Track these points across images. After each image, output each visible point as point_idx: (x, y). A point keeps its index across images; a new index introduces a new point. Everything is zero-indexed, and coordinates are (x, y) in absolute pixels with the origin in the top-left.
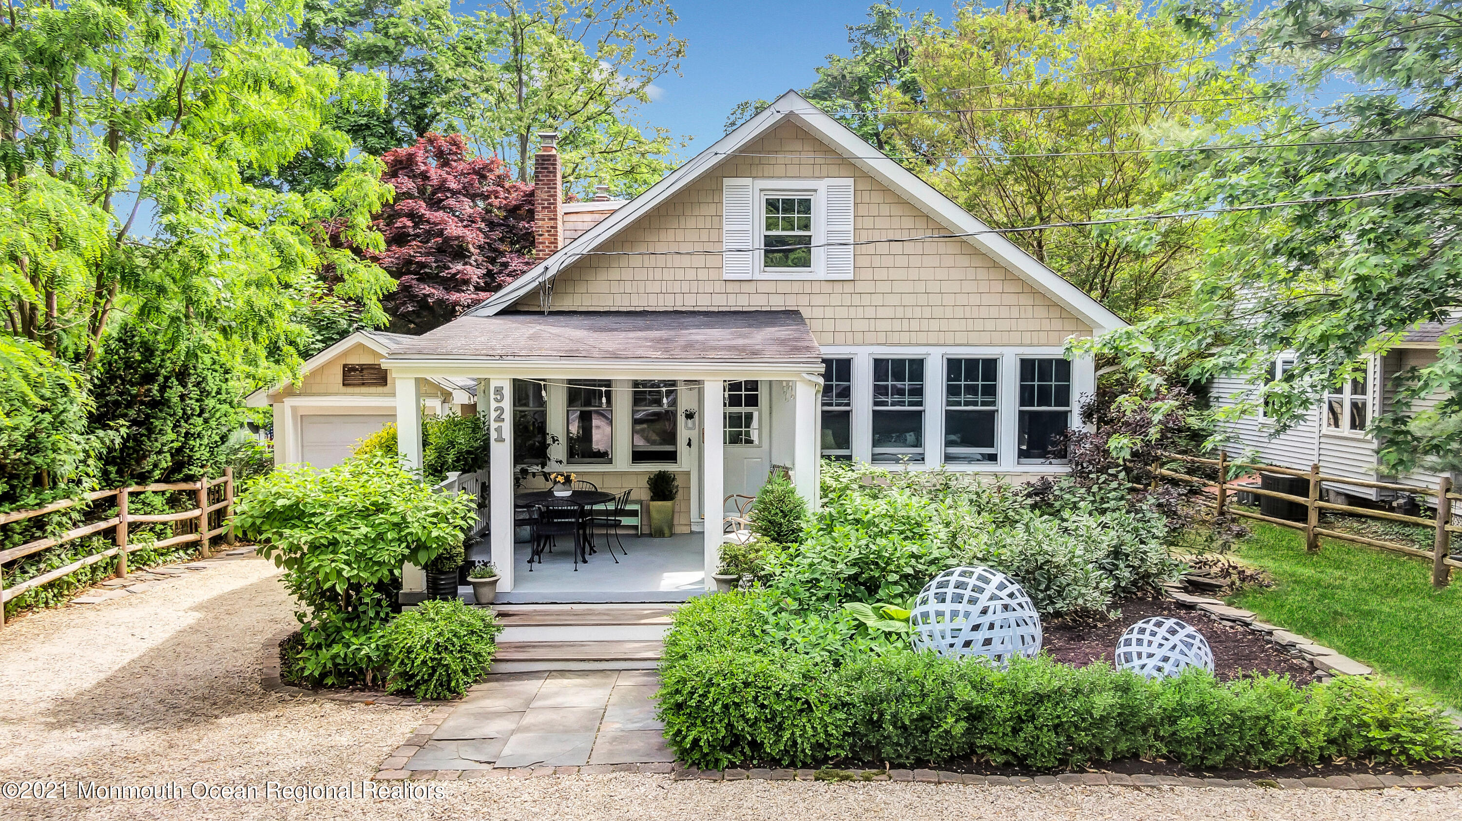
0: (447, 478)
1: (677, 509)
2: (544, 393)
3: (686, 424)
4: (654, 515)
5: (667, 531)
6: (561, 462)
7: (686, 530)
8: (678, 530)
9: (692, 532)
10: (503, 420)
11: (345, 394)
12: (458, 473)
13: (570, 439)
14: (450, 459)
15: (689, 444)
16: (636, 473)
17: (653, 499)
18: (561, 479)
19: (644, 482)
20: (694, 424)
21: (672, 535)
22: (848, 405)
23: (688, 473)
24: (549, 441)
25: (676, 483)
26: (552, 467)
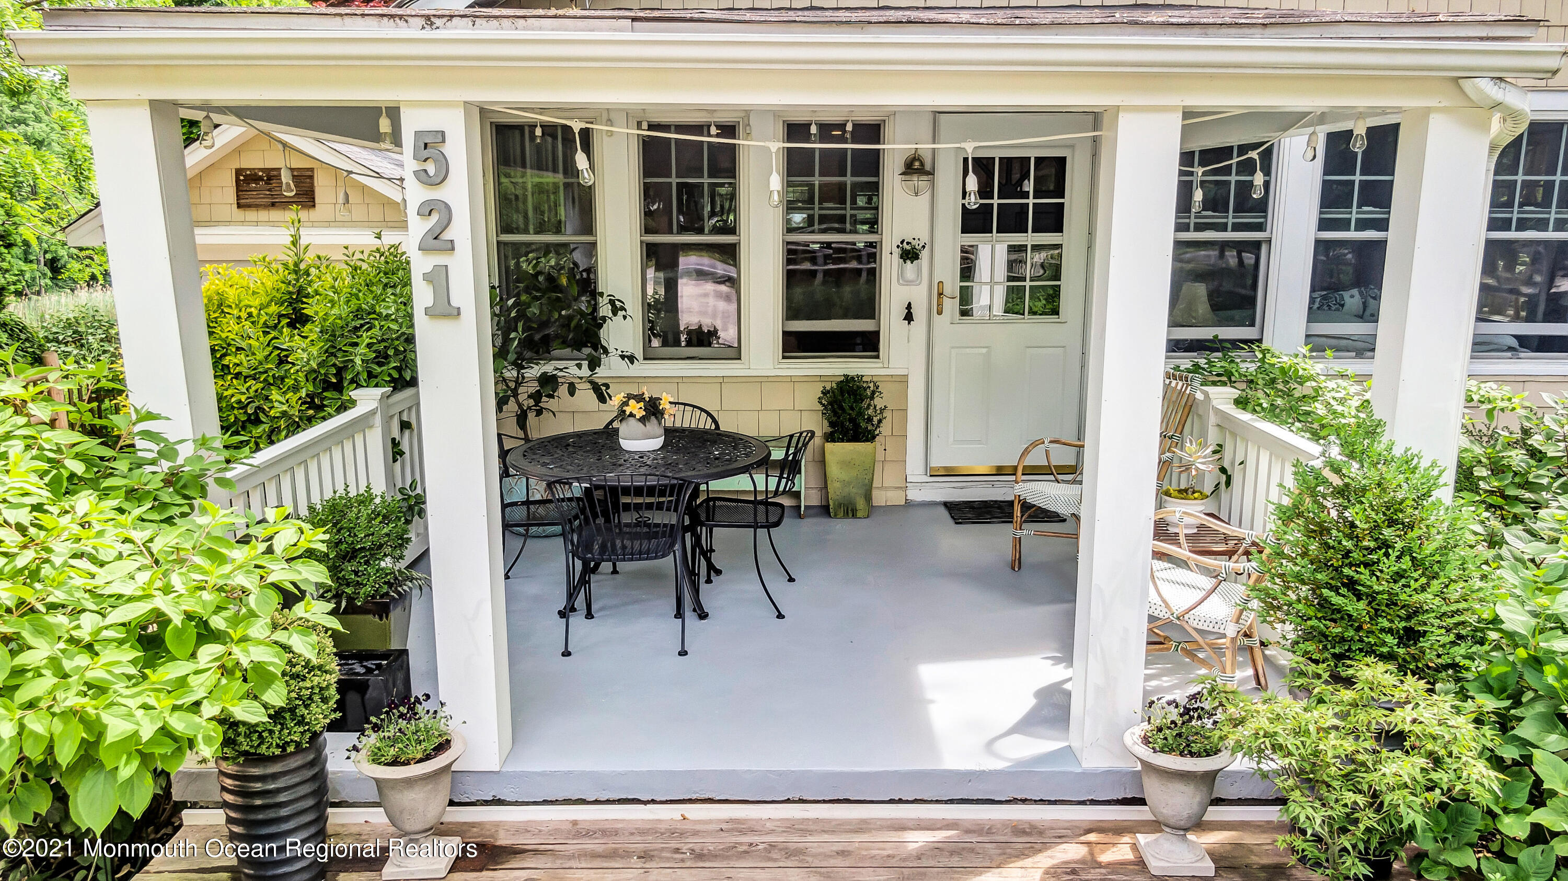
0: (353, 403)
1: (880, 456)
2: (581, 160)
3: (901, 274)
4: (834, 470)
5: (861, 504)
6: (632, 359)
7: (896, 498)
8: (880, 498)
9: (909, 504)
10: (451, 247)
11: (243, 223)
12: (379, 392)
13: (648, 307)
14: (360, 356)
15: (909, 317)
16: (792, 380)
17: (830, 437)
18: (635, 408)
19: (810, 398)
20: (919, 271)
21: (872, 509)
22: (1260, 227)
23: (903, 380)
24: (605, 310)
25: (878, 402)
26: (612, 367)
